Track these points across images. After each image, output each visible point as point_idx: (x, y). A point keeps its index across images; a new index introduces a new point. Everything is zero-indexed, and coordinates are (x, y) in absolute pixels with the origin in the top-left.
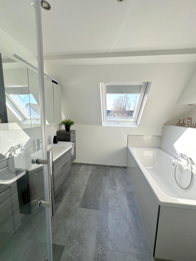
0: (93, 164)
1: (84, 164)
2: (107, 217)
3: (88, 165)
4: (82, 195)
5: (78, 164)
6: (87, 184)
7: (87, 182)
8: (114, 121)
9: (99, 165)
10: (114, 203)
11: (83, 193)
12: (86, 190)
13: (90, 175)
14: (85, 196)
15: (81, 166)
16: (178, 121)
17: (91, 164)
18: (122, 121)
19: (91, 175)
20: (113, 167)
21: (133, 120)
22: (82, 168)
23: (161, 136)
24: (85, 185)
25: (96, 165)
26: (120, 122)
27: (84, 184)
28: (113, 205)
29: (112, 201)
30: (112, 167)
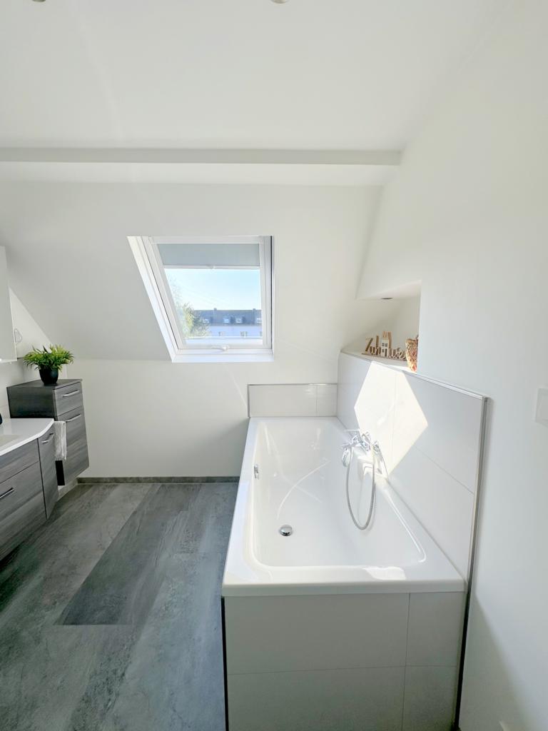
0: (154, 478)
1: (125, 480)
2: (134, 644)
3: (138, 480)
4: (78, 584)
5: (105, 482)
6: (110, 542)
7: (114, 537)
8: (209, 347)
9: (170, 480)
10: (172, 596)
11: (88, 574)
12: (99, 564)
13: (132, 512)
14: (88, 586)
15: (111, 487)
16: (368, 342)
17: (146, 478)
18: (232, 347)
19: (135, 513)
20: (214, 482)
21: (260, 342)
22: (116, 493)
23: (336, 384)
24: (104, 549)
25: (161, 478)
26: (225, 348)
27: (101, 545)
28: (171, 599)
29: (170, 588)
30: (209, 480)
